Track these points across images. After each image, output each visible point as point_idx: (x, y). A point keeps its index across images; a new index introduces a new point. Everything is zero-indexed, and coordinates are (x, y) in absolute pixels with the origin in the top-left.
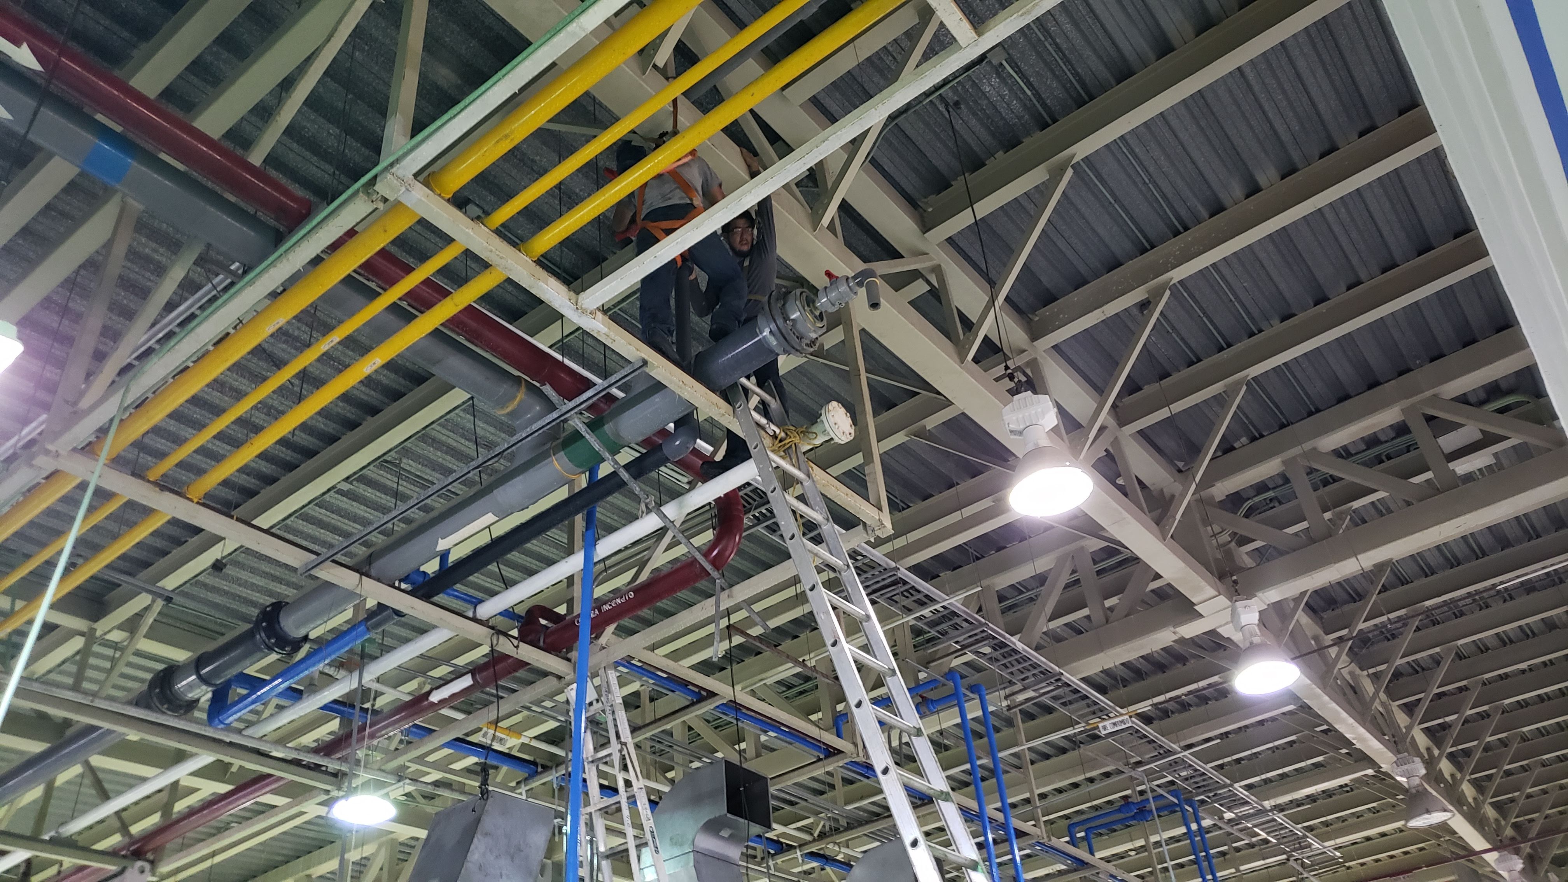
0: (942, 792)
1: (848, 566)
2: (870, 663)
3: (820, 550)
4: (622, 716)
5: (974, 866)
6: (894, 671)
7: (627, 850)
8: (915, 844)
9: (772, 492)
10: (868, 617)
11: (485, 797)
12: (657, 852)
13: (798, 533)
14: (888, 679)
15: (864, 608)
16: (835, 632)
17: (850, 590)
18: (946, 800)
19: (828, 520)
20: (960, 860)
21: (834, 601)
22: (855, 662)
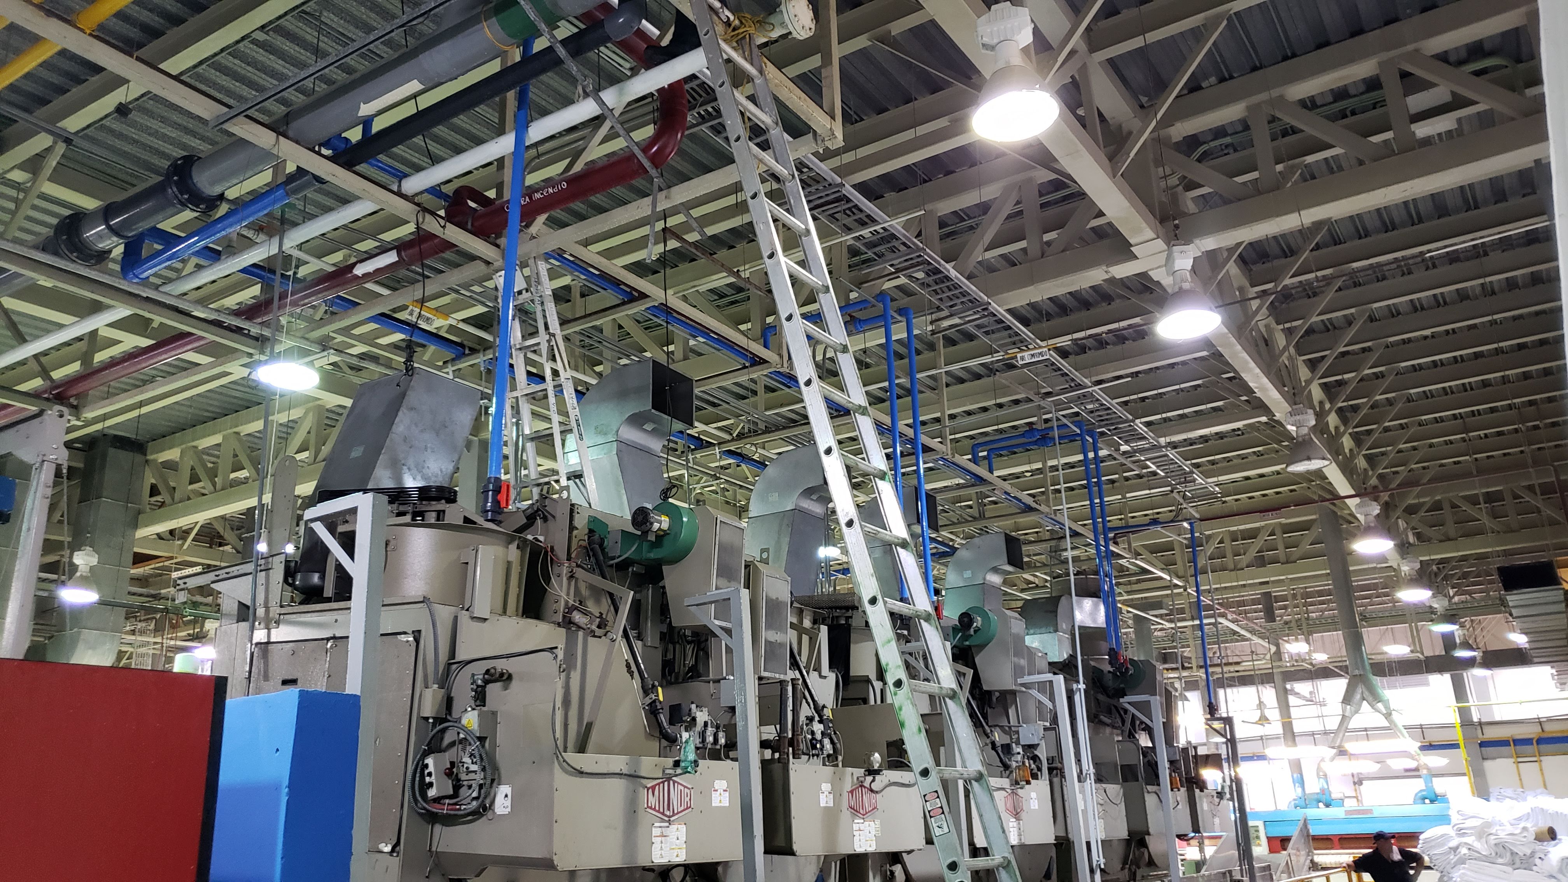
0: (860, 406)
1: (793, 176)
2: (804, 278)
3: (766, 156)
4: (551, 308)
5: (882, 476)
6: (827, 288)
7: (552, 435)
8: (828, 451)
9: (721, 86)
10: (808, 232)
11: (410, 373)
12: (581, 439)
13: (744, 133)
14: (821, 295)
15: (806, 223)
16: (772, 244)
17: (792, 201)
18: (863, 414)
19: (777, 124)
20: (870, 469)
21: (776, 212)
22: (791, 276)
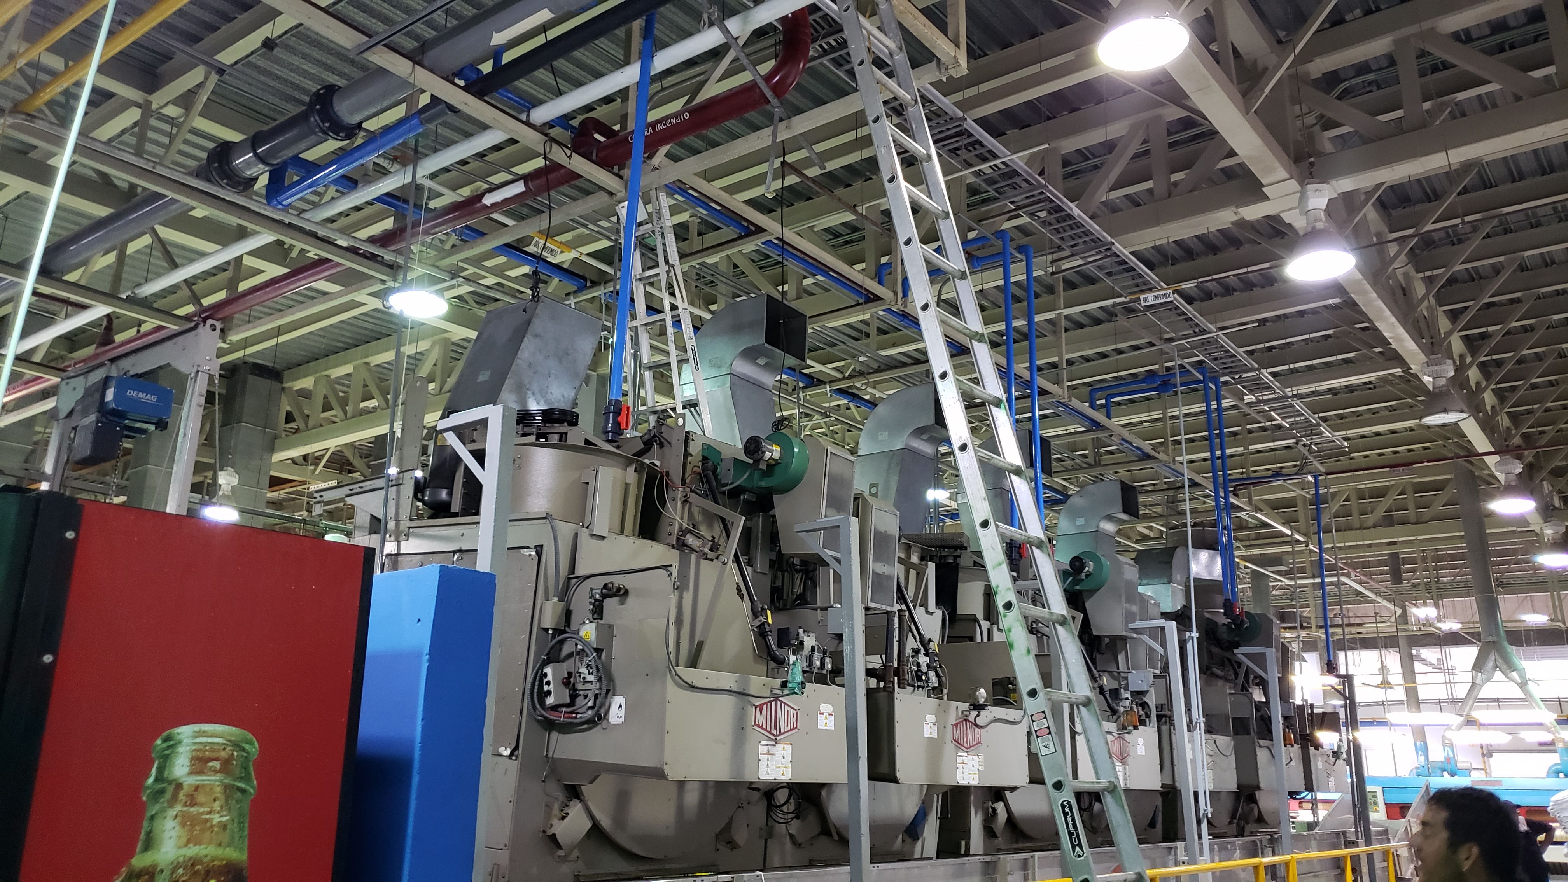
0: (977, 333)
1: (916, 101)
2: (925, 204)
3: (892, 83)
4: (671, 238)
5: (998, 403)
6: (948, 213)
7: (669, 364)
8: (944, 376)
9: (846, 11)
10: (929, 157)
11: (536, 299)
12: (697, 368)
13: (868, 60)
14: (940, 221)
15: (927, 148)
16: (893, 168)
17: (914, 127)
18: (980, 341)
19: (901, 49)
20: (985, 396)
21: (897, 136)
22: (909, 196)
